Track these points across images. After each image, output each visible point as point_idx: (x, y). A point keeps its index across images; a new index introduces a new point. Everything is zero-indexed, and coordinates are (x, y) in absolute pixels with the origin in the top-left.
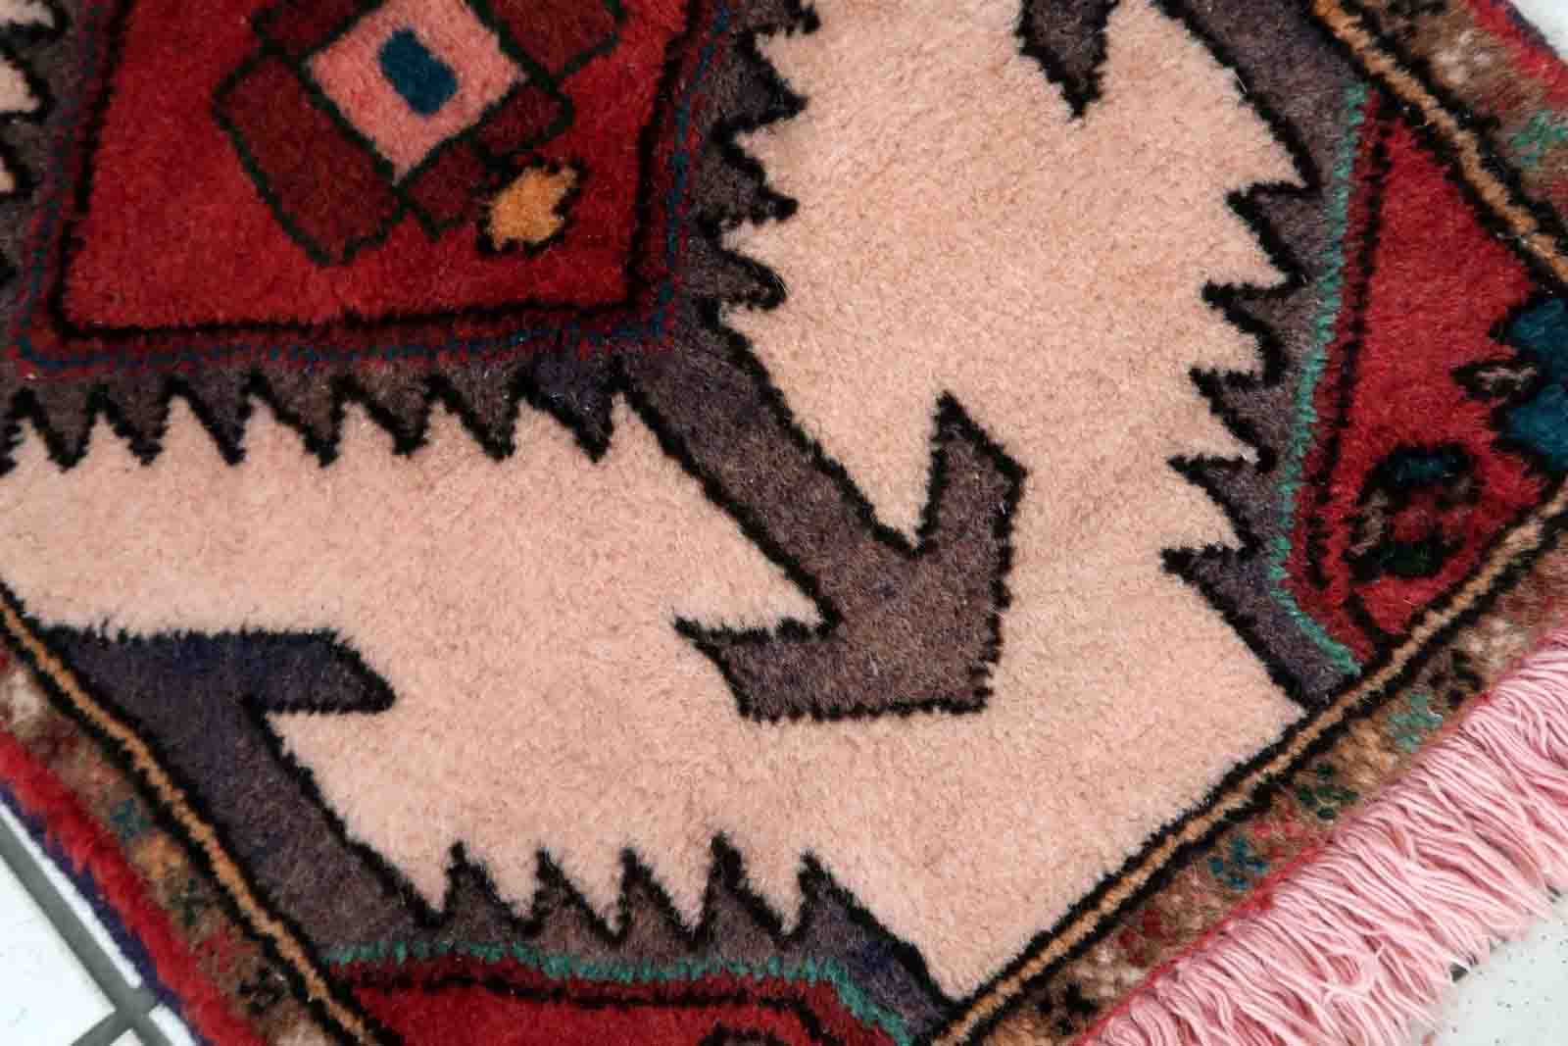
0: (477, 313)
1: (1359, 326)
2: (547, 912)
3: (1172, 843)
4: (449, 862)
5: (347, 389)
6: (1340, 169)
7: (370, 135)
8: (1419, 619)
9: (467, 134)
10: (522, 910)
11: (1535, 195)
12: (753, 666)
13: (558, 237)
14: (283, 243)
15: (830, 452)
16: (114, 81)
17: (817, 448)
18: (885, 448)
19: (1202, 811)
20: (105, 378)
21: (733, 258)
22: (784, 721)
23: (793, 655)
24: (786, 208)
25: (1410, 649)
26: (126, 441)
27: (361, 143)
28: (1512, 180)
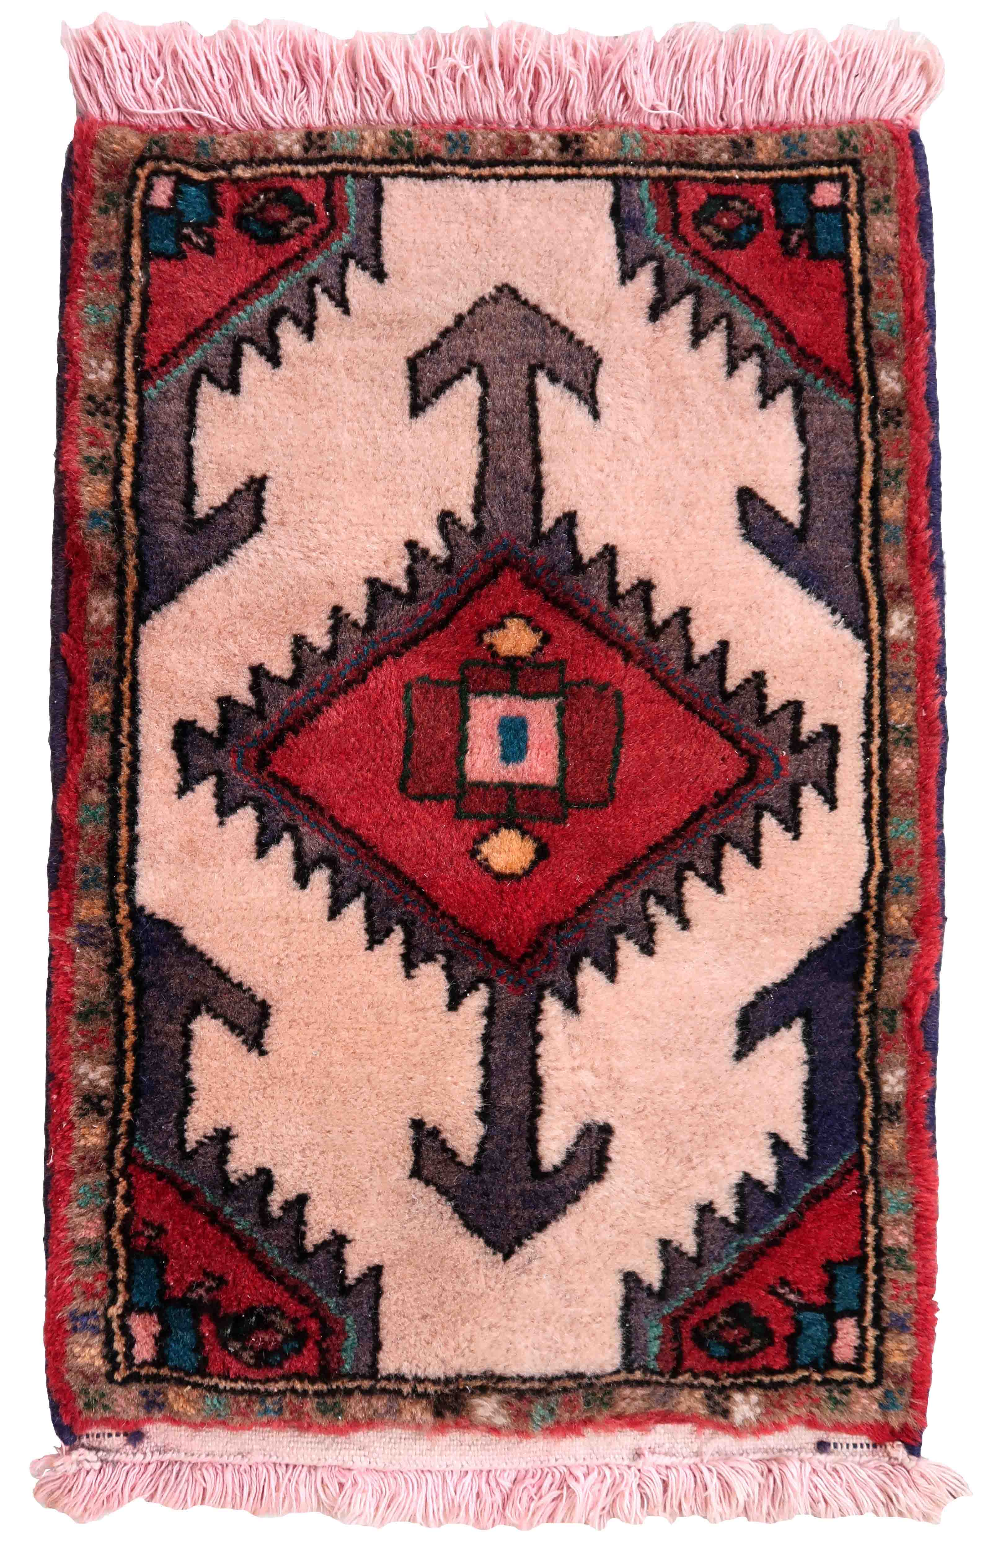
0: (573, 614)
1: (233, 302)
2: (746, 350)
3: (476, 172)
4: (770, 403)
5: (654, 631)
6: (185, 369)
7: (555, 729)
8: (309, 176)
9: (513, 692)
10: (755, 359)
11: (122, 294)
12: (581, 377)
13: (513, 615)
14: (629, 717)
15: (477, 435)
16: (646, 852)
17: (481, 441)
18: (454, 417)
19: (454, 174)
20: (753, 725)
21: (449, 546)
22: (587, 344)
23: (561, 367)
24: (411, 545)
25: (321, 168)
26: (765, 690)
27: (561, 729)
28: (125, 308)
